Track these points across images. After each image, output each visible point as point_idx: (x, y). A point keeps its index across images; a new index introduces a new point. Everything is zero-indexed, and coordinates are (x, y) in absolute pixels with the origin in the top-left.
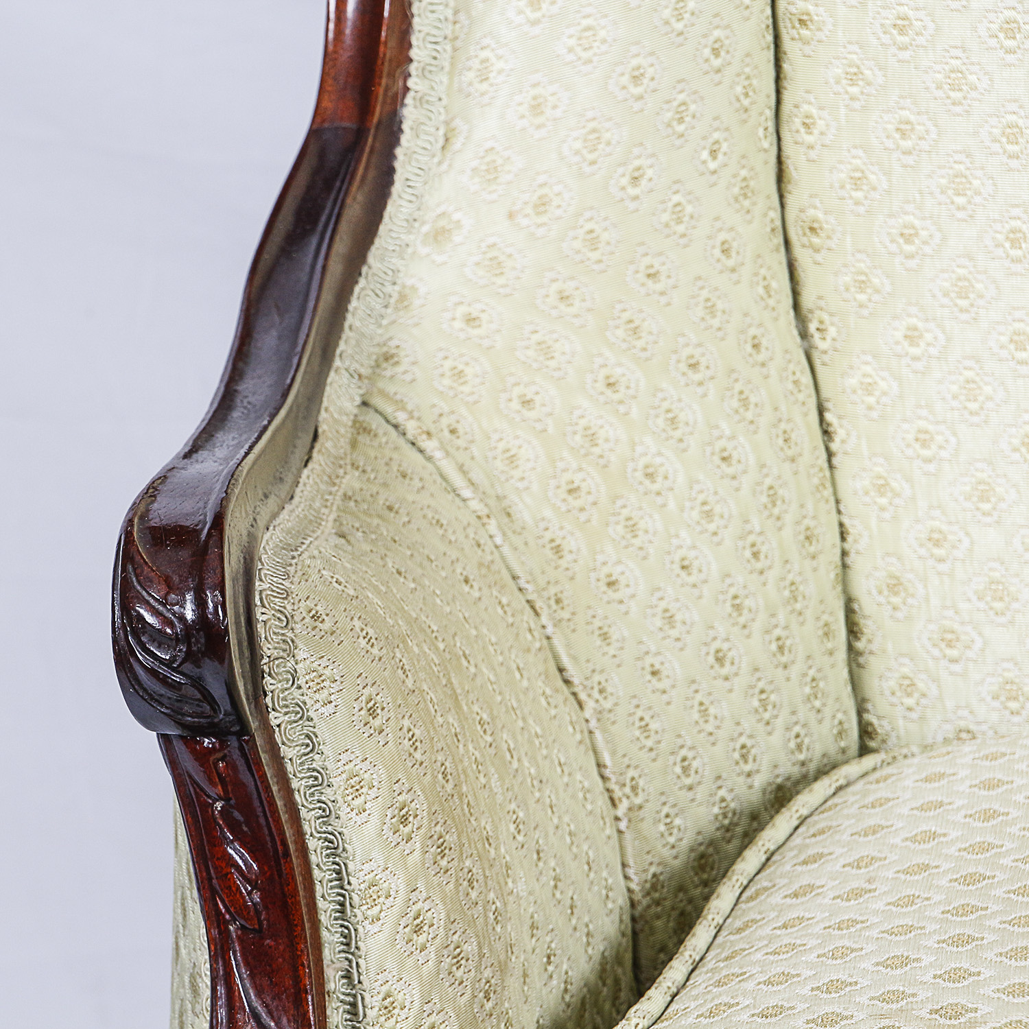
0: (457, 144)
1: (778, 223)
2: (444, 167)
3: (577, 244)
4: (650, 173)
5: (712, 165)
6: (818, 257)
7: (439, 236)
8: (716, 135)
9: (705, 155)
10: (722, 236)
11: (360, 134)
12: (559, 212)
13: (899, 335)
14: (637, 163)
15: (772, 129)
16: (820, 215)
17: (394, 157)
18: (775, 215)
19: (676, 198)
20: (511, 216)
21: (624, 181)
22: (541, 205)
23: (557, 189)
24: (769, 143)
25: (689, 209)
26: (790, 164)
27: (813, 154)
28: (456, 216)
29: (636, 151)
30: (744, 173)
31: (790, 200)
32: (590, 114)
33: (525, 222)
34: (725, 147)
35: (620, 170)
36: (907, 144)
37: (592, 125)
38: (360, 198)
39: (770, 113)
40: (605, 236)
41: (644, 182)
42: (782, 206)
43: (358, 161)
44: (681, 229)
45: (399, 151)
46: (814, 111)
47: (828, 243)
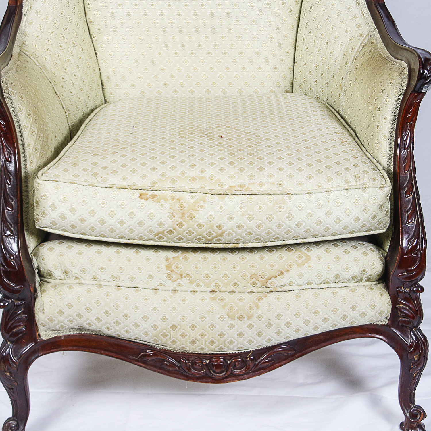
0: (32, 8)
1: (86, 21)
2: (30, 12)
3: (53, 24)
4: (64, 13)
5: (74, 11)
6: (92, 26)
7: (31, 23)
8: (74, 6)
9: (73, 10)
10: (77, 23)
11: (16, 7)
12: (50, 19)
13: (105, 38)
14: (62, 11)
15: (83, 6)
16: (92, 19)
17: (22, 11)
18: (85, 19)
19: (69, 17)
20: (42, 20)
21: (60, 14)
22: (47, 18)
23: (49, 15)
24: (83, 8)
25: (71, 18)
26: (86, 11)
27: (90, 9)
28: (33, 20)
29: (61, 9)
30: (79, 13)
31: (87, 17)
32: (53, 3)
33: (45, 21)
34: (76, 8)
35: (59, 12)
36: (104, 7)
37: (54, 5)
38: (17, 17)
39: (83, 3)
40: (58, 23)
41: (63, 14)
42: (86, 18)
43: (16, 11)
44: (70, 21)
45: (23, 10)
46: (89, 3)
47: (94, 24)
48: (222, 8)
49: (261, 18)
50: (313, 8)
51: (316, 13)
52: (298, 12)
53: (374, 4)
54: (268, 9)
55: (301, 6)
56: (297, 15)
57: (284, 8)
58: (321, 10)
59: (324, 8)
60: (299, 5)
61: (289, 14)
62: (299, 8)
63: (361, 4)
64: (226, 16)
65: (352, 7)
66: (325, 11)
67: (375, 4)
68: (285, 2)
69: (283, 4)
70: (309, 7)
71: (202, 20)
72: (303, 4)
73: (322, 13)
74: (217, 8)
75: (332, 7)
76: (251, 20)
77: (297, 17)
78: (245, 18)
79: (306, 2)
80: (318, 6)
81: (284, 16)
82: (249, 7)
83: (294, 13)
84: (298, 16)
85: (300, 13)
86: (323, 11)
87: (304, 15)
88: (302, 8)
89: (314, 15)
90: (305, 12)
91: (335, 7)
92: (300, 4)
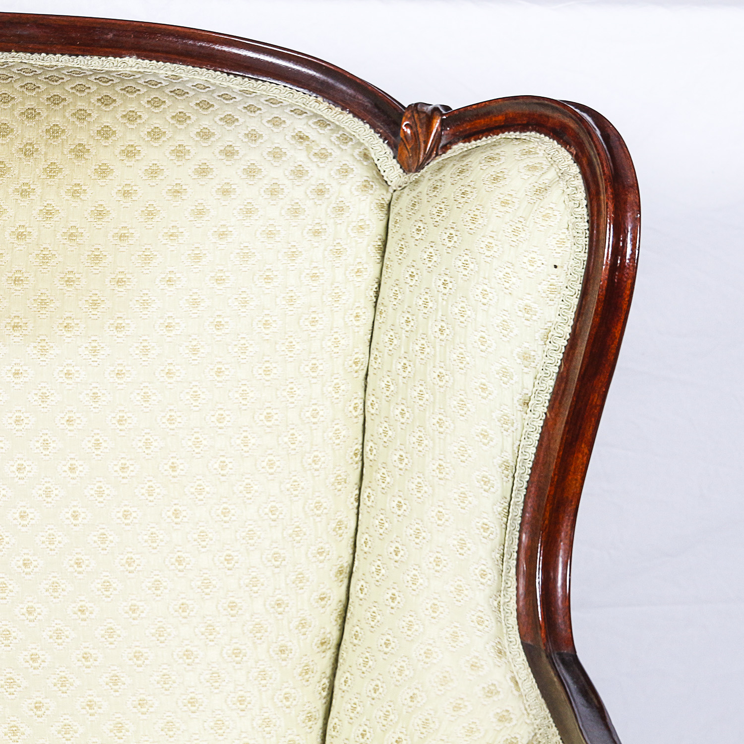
48: (96, 663)
49: (216, 691)
50: (371, 663)
51: (380, 677)
52: (329, 672)
53: (547, 657)
54: (238, 666)
55: (337, 655)
56: (326, 681)
57: (284, 663)
58: (395, 669)
59: (403, 664)
60: (330, 654)
61: (301, 678)
62: (332, 660)
63: (508, 653)
64: (108, 687)
65: (483, 663)
66: (407, 672)
67: (549, 656)
68: (290, 644)
69: (282, 651)
70: (361, 661)
71: (30, 701)
72: (341, 652)
73: (399, 678)
74: (79, 664)
75: (427, 660)
76: (184, 697)
77: (323, 689)
78: (167, 692)
79: (351, 646)
80: (385, 656)
81: (286, 685)
82: (181, 661)
83: (317, 678)
84: (328, 684)
85: (334, 675)
86: (401, 671)
87: (345, 682)
88: (340, 661)
89: (374, 683)
90: (348, 675)
91: (435, 661)
92: (333, 650)
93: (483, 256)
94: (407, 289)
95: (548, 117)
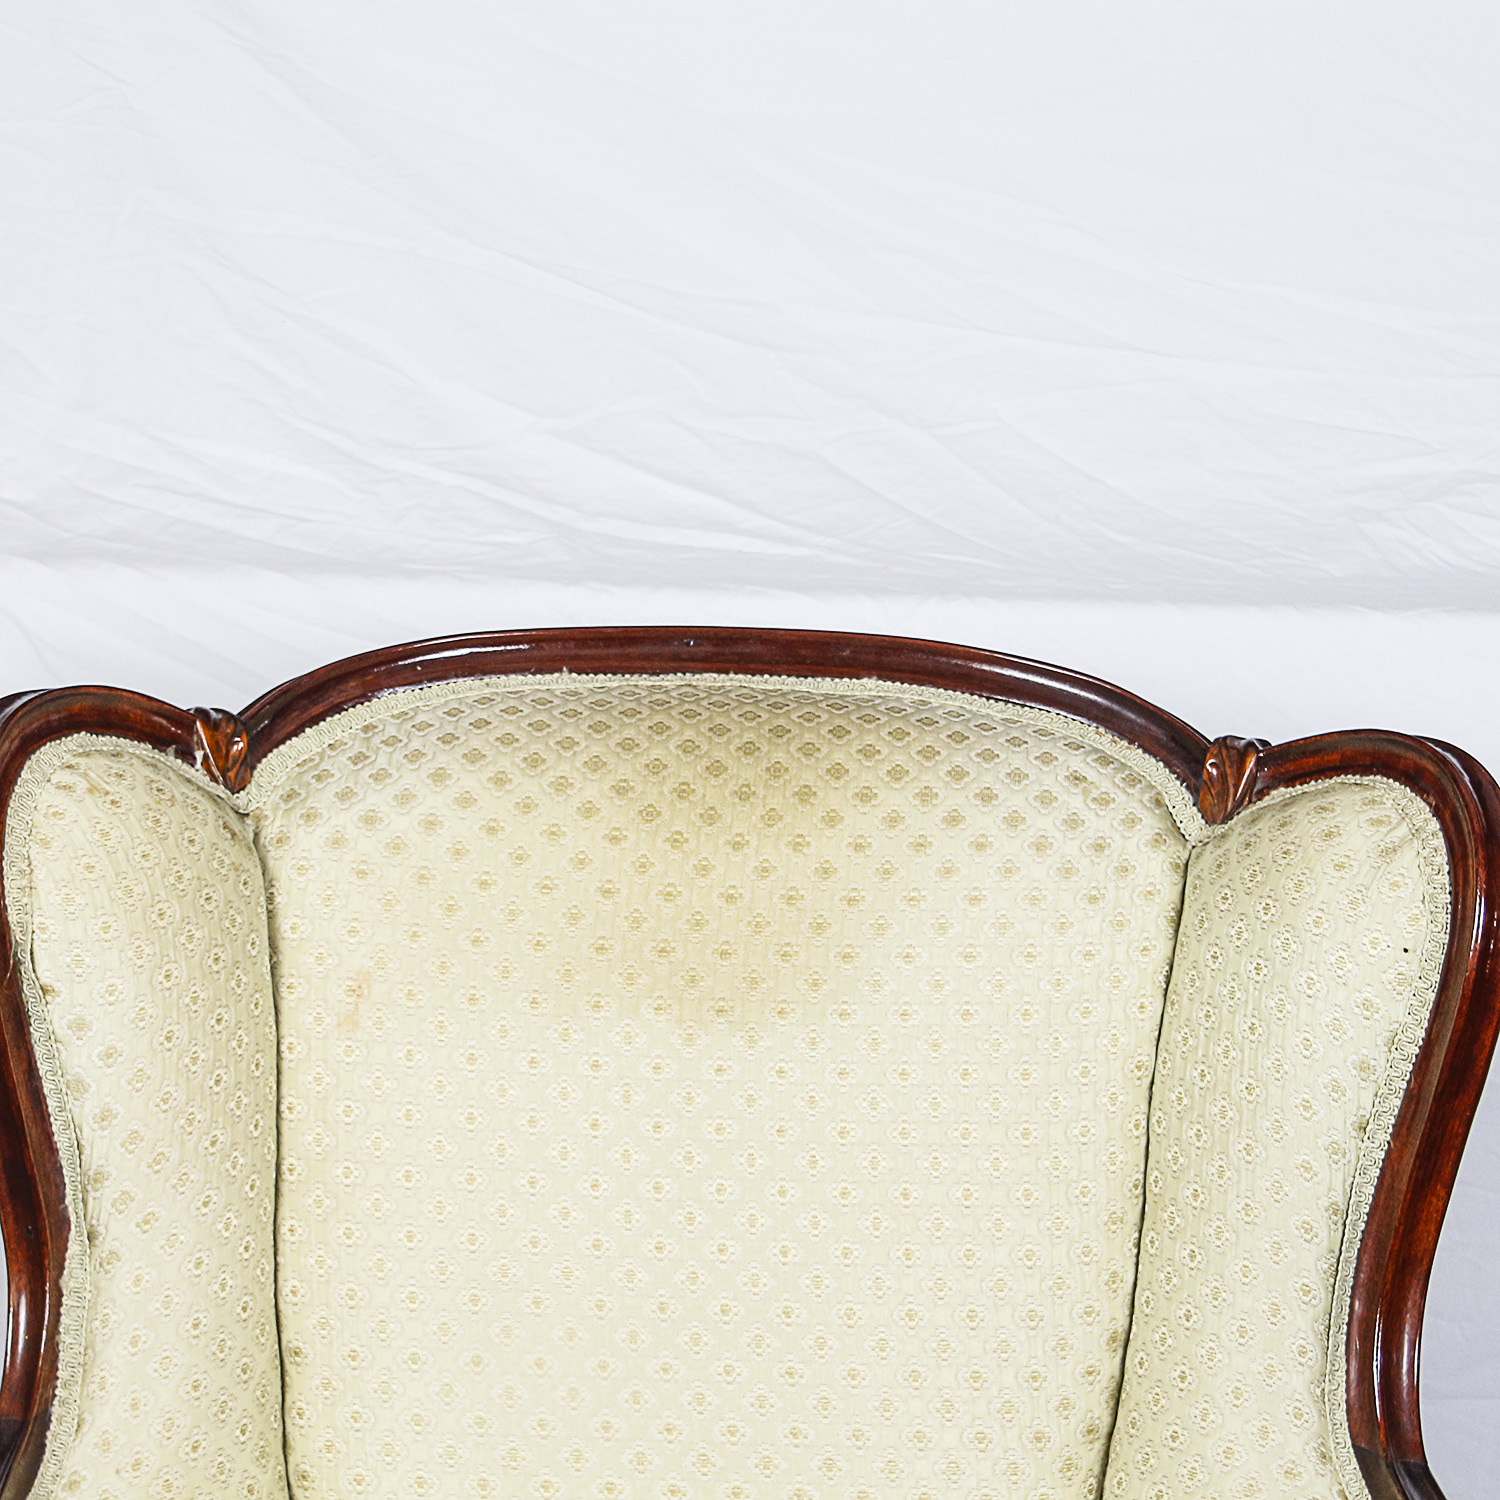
0: (85, 1428)
1: (283, 1473)
2: (77, 1442)
3: (159, 1489)
4: (204, 1444)
5: (242, 1439)
6: (307, 1494)
7: (72, 1485)
8: (245, 1421)
9: (238, 1432)
10: (249, 1482)
11: (24, 1424)
12: (147, 1469)
14: (196, 1438)
15: (279, 1416)
16: (308, 1468)
17: (45, 1437)
18: (281, 1468)
19: (220, 1459)
20: (118, 1472)
21: (189, 1449)
22: (137, 1465)
23: (146, 1455)
24: (278, 1425)
25: (228, 1466)
26: (290, 1438)
27: (303, 1431)
28: (83, 1473)
29: (195, 1431)
30: (262, 1443)
31: (291, 1459)
32: (167, 1409)
33: (127, 1475)
34: (250, 1428)
35: (186, 1443)
36: (357, 1426)
37: (168, 1416)
38: (22, 1463)
39: (278, 1407)
40: (176, 1483)
41: (200, 1449)
42: (286, 1462)
43: (22, 1441)
44: (223, 1478)
45: (48, 1434)
46: (304, 1406)
47: (313, 1485)
48: (806, 1442)
49: (955, 1486)
50: (1152, 1461)
51: (1165, 1480)
52: (1097, 1469)
53: (1388, 1466)
54: (982, 1455)
55: (1108, 1448)
56: (1093, 1481)
57: (1040, 1455)
58: (1185, 1472)
59: (1196, 1465)
60: (1099, 1445)
61: (1061, 1475)
62: (1102, 1454)
63: (1334, 1458)
64: (821, 1473)
65: (1301, 1469)
66: (1200, 1476)
67: (1390, 1466)
68: (1047, 1429)
69: (1038, 1440)
70: (1139, 1457)
71: (726, 1485)
72: (1113, 1443)
73: (1190, 1483)
74: (786, 1441)
75: (1227, 1462)
76: (914, 1491)
77: (1090, 1491)
78: (893, 1484)
79: (1127, 1437)
80: (1172, 1453)
81: (1042, 1483)
82: (910, 1444)
83: (1082, 1475)
84: (1095, 1486)
85: (1104, 1473)
86: (1192, 1474)
87: (1119, 1484)
88: (1112, 1455)
89: (1157, 1488)
90: (1122, 1474)
91: (1237, 1464)
92: (1103, 1441)
93: (1310, 935)
94: (1208, 973)
95: (1399, 757)
